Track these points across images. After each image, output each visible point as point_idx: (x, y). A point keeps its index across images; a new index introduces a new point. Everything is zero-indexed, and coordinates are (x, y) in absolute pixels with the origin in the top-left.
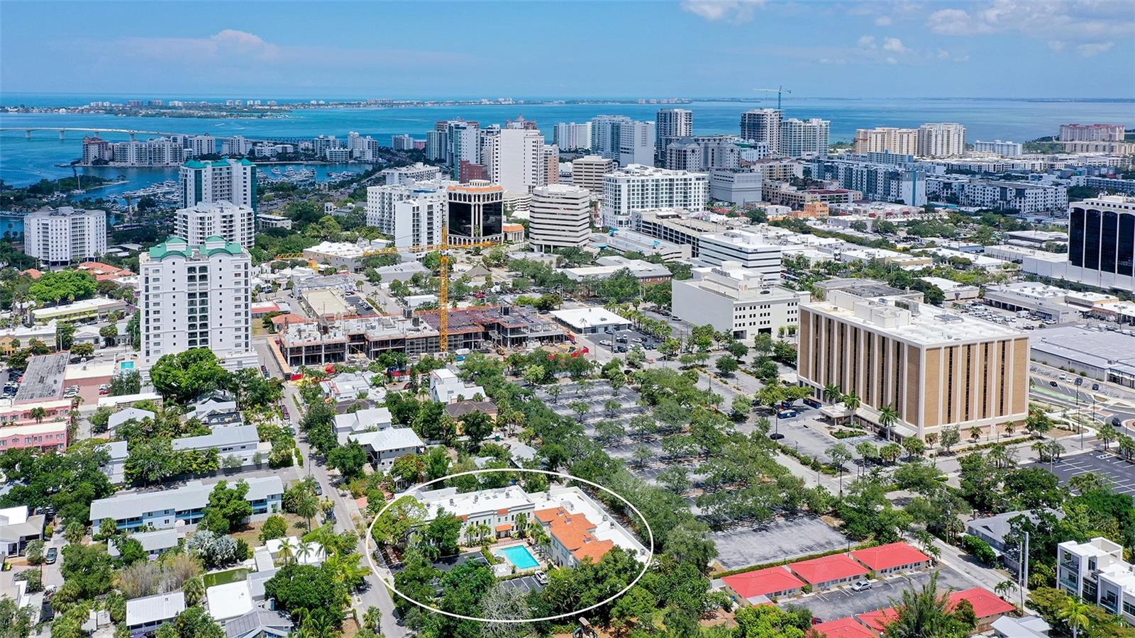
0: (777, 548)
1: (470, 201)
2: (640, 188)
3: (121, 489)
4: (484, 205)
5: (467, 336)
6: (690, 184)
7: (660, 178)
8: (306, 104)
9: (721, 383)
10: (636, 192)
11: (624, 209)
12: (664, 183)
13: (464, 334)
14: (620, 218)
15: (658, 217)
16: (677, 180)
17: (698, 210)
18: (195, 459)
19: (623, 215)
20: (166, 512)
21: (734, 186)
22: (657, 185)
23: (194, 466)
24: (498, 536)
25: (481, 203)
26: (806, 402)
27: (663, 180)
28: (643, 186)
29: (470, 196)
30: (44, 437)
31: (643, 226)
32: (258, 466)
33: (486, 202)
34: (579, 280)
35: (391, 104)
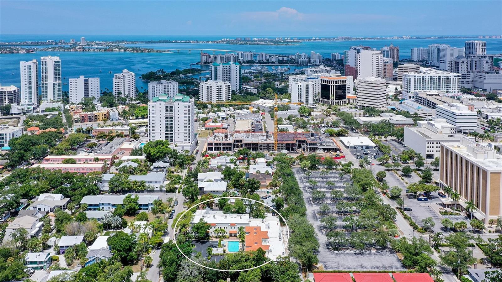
0: (359, 264)
1: (329, 83)
2: (421, 80)
3: (107, 193)
4: (336, 86)
5: (287, 145)
6: (450, 79)
7: (433, 76)
8: (310, 39)
9: (401, 179)
10: (419, 82)
11: (412, 90)
12: (435, 78)
13: (286, 144)
14: (410, 94)
15: (427, 95)
16: (443, 76)
17: (455, 92)
18: (136, 184)
19: (412, 93)
20: (109, 204)
21: (485, 81)
22: (431, 79)
23: (135, 187)
24: (231, 236)
25: (335, 84)
26: (439, 194)
27: (434, 76)
28: (423, 79)
29: (329, 81)
30: (93, 169)
31: (419, 99)
32: (161, 191)
33: (337, 84)
34: (362, 123)
35: (349, 39)
